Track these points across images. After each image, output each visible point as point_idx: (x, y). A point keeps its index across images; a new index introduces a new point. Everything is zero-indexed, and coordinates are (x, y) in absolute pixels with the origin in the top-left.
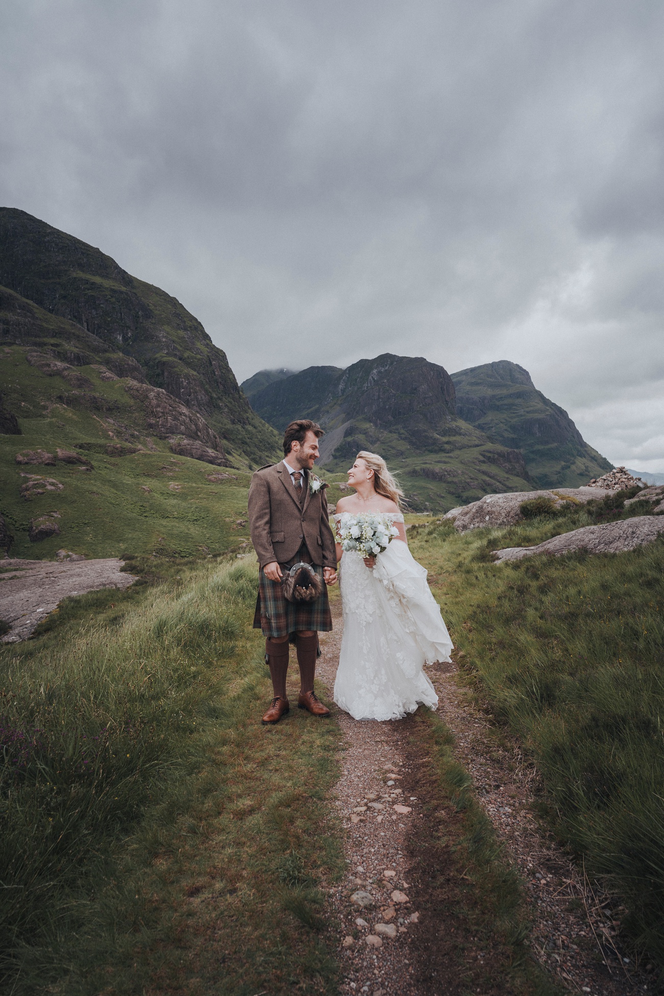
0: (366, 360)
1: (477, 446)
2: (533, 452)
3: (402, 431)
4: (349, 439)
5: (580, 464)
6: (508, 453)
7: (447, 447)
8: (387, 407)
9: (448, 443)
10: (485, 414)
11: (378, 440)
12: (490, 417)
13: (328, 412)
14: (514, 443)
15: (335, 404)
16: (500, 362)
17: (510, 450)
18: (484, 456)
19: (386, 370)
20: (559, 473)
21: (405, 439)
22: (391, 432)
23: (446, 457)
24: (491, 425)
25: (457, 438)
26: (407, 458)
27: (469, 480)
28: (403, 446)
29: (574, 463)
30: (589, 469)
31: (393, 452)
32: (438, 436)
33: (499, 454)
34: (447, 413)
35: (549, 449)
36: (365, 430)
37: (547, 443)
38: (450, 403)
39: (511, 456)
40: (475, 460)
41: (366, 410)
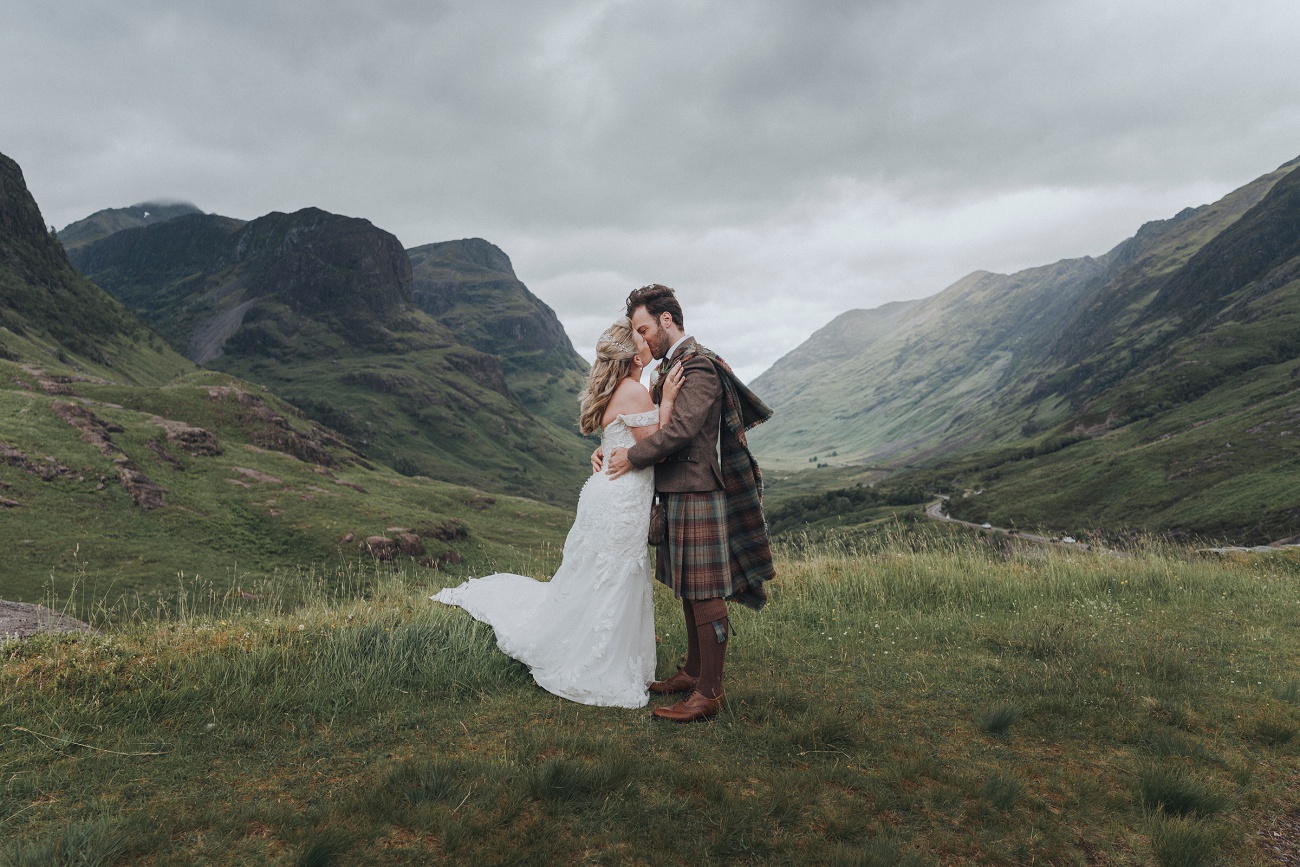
0: (281, 214)
1: (440, 347)
2: (513, 360)
3: (334, 320)
4: (251, 326)
5: (570, 378)
6: (481, 359)
7: (399, 345)
8: (312, 284)
9: (400, 340)
10: (452, 306)
12: (460, 310)
13: (217, 284)
14: (489, 346)
15: (230, 273)
16: (474, 239)
17: (484, 355)
18: (450, 361)
19: (311, 231)
20: (545, 387)
21: (338, 331)
22: (317, 320)
23: (398, 359)
24: (460, 321)
25: (413, 335)
26: (340, 358)
27: (429, 393)
28: (335, 341)
29: (562, 376)
31: (320, 348)
32: (387, 331)
33: (469, 359)
34: (400, 298)
35: (533, 357)
36: (276, 314)
37: (530, 349)
38: (404, 287)
39: (485, 363)
40: (437, 366)
41: (279, 286)
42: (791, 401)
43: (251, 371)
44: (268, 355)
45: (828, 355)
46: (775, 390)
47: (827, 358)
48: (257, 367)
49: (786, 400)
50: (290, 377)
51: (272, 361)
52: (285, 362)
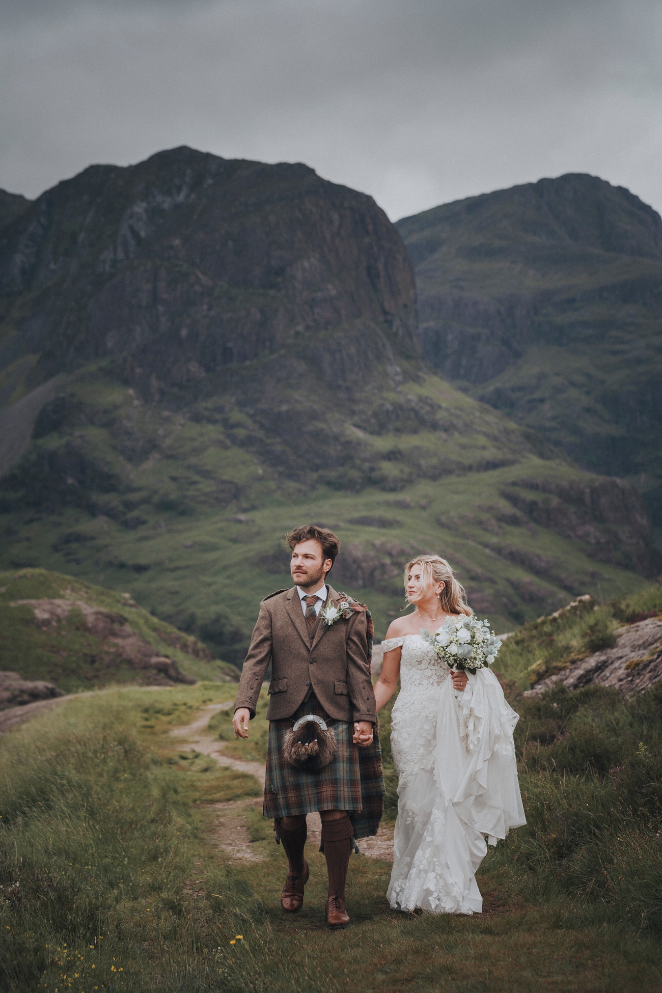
0: (110, 169)
1: (489, 466)
3: (237, 416)
4: (53, 442)
6: (594, 491)
7: (389, 469)
8: (184, 332)
9: (392, 456)
10: (518, 355)
11: (152, 446)
16: (565, 178)
17: (600, 479)
18: (514, 500)
19: (177, 206)
21: (246, 443)
22: (197, 418)
23: (388, 504)
24: (537, 395)
25: (424, 441)
26: (254, 508)
28: (241, 467)
32: (360, 434)
33: (563, 494)
34: (389, 352)
36: (106, 412)
38: (397, 323)
40: (485, 516)
41: (110, 344)
43: (56, 548)
44: (92, 510)
48: (69, 539)
50: (142, 561)
51: (100, 524)
52: (129, 525)
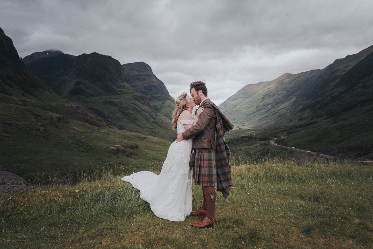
0: (86, 54)
1: (131, 93)
2: (152, 97)
3: (101, 85)
4: (77, 86)
5: (168, 103)
7: (119, 93)
8: (95, 74)
9: (120, 91)
10: (135, 81)
11: (90, 88)
12: (137, 82)
13: (68, 74)
14: (145, 93)
15: (71, 71)
16: (141, 62)
17: (144, 96)
18: (134, 97)
19: (94, 59)
20: (161, 105)
21: (102, 88)
22: (96, 85)
23: (119, 97)
24: (137, 86)
25: (124, 90)
26: (103, 96)
27: (127, 106)
28: (101, 91)
29: (166, 102)
30: (171, 105)
31: (97, 93)
32: (116, 88)
33: (139, 97)
34: (120, 79)
35: (157, 96)
36: (84, 83)
37: (157, 94)
38: (121, 76)
39: (144, 98)
40: (130, 99)
41: (85, 75)
42: (231, 110)
43: (77, 99)
45: (243, 97)
46: (227, 107)
47: (242, 98)
48: (79, 98)
49: (230, 110)
50: (88, 101)
51: (83, 96)
52: (87, 97)
